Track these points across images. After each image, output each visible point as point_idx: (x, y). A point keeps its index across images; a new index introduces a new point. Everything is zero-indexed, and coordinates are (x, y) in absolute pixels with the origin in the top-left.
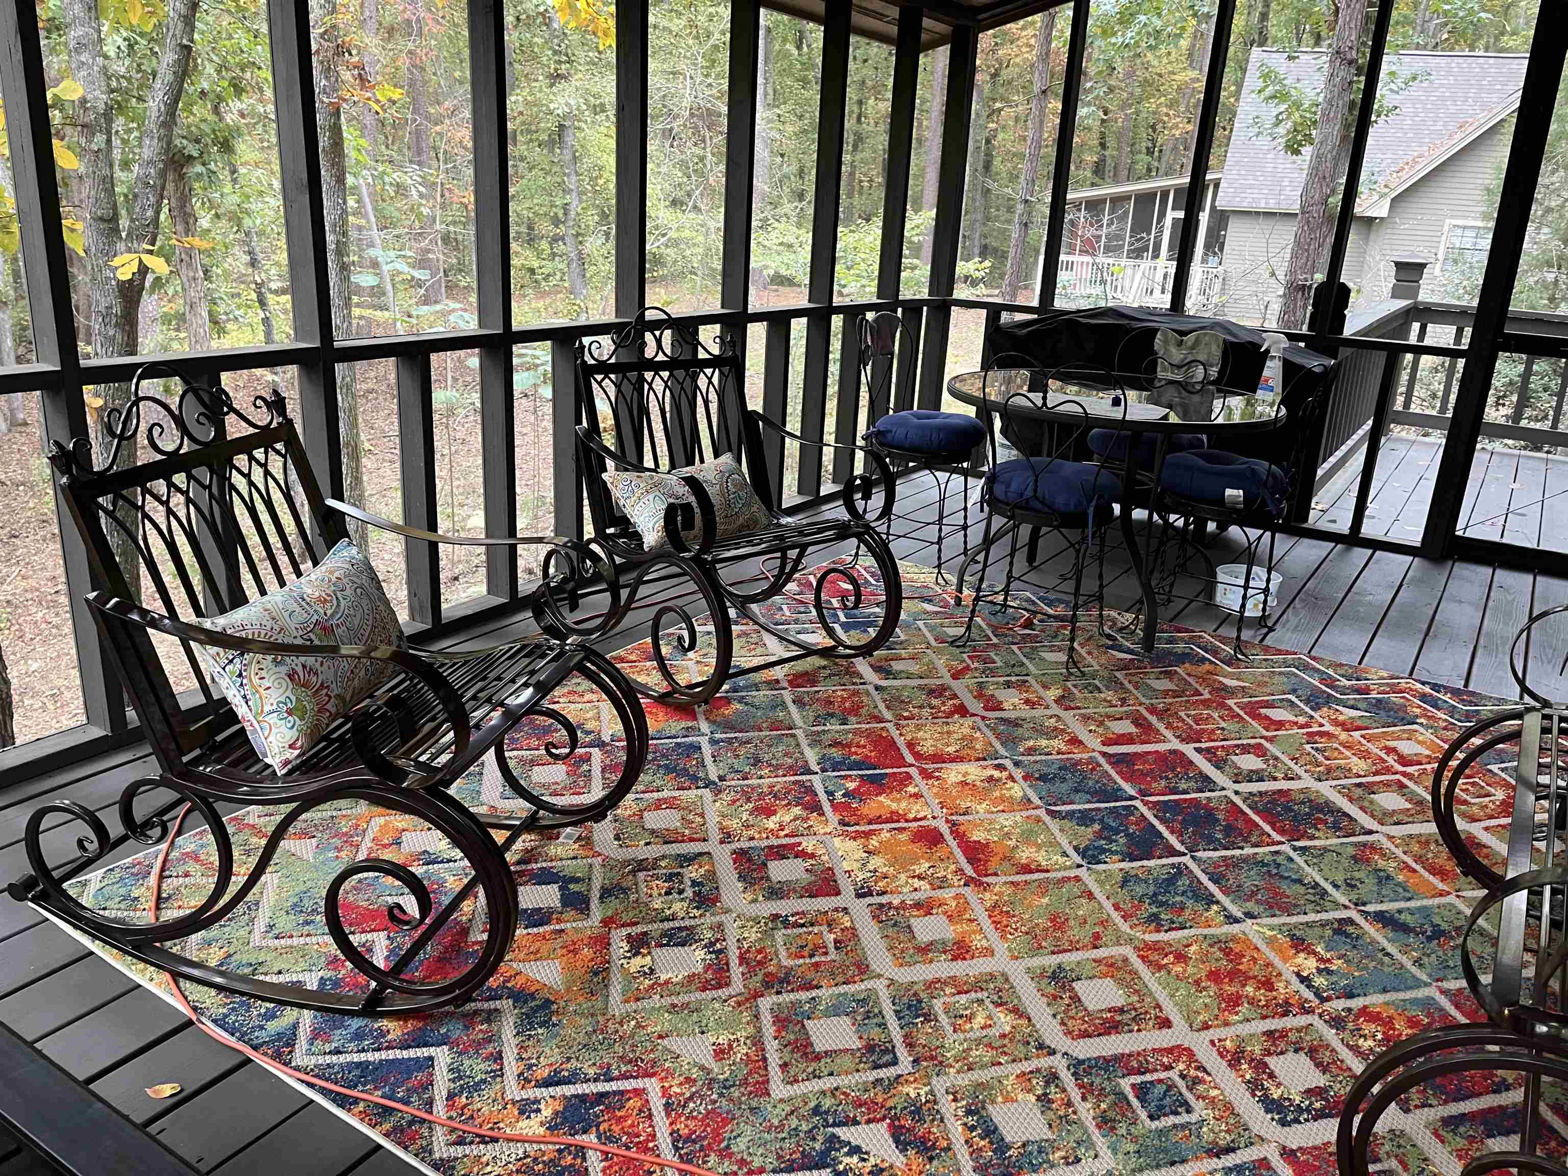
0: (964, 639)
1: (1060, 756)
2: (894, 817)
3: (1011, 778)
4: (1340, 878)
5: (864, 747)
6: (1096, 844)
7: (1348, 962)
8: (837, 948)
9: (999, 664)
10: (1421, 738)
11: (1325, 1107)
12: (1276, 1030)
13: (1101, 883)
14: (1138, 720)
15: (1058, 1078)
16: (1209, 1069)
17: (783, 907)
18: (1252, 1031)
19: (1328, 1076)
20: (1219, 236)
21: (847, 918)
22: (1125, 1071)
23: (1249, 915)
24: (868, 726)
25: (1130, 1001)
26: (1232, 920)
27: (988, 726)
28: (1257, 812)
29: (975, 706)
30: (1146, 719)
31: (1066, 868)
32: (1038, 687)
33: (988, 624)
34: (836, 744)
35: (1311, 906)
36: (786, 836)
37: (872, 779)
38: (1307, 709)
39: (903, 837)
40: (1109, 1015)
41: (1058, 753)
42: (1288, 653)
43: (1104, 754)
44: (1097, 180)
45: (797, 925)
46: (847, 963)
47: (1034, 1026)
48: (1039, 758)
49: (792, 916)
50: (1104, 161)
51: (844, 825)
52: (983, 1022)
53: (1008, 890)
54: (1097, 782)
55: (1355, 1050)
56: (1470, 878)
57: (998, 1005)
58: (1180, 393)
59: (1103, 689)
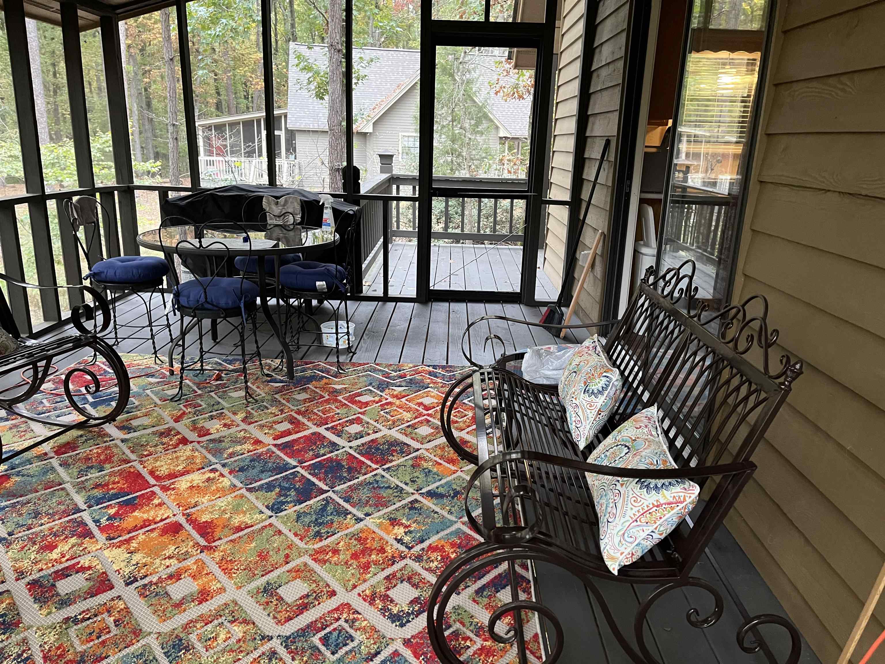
0: (179, 395)
1: (249, 454)
2: (146, 523)
3: (222, 475)
4: (407, 479)
5: (118, 482)
6: (278, 500)
7: (418, 523)
8: (116, 626)
9: (204, 406)
10: (432, 394)
11: (420, 607)
12: (390, 575)
13: (285, 523)
14: (292, 421)
15: (276, 653)
16: (359, 610)
17: (71, 611)
18: (379, 580)
19: (419, 590)
20: (292, 143)
21: (121, 602)
22: (315, 632)
23: (367, 515)
24: (119, 468)
25: (311, 588)
26: (359, 520)
27: (202, 447)
28: (362, 455)
29: (192, 436)
30: (296, 418)
31: (263, 521)
32: (230, 415)
33: (194, 383)
34: (97, 486)
35: (396, 499)
36: (67, 560)
37: (127, 503)
38: (379, 392)
39: (155, 534)
40: (301, 601)
41: (248, 452)
42: (365, 364)
43: (275, 445)
44: (219, 113)
45: (84, 620)
46: (126, 633)
47: (257, 626)
48: (237, 458)
49: (80, 614)
50: (221, 102)
51: (110, 540)
52: (224, 637)
53: (229, 546)
54: (274, 463)
55: (429, 570)
56: (465, 461)
57: (232, 622)
58: (282, 231)
59: (269, 407)
